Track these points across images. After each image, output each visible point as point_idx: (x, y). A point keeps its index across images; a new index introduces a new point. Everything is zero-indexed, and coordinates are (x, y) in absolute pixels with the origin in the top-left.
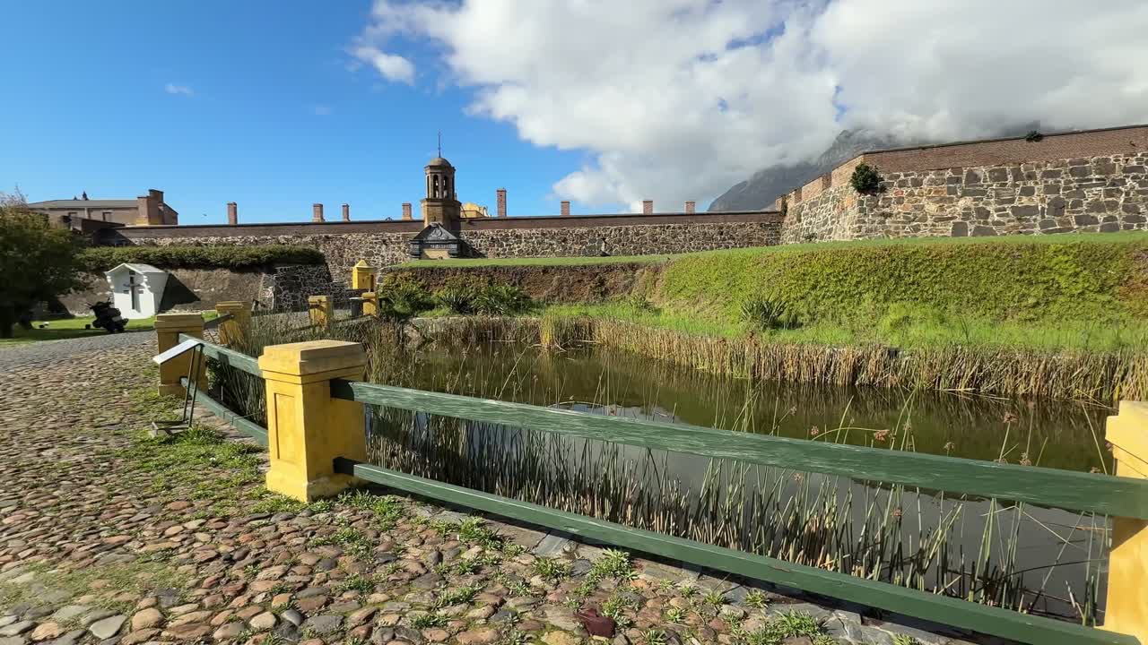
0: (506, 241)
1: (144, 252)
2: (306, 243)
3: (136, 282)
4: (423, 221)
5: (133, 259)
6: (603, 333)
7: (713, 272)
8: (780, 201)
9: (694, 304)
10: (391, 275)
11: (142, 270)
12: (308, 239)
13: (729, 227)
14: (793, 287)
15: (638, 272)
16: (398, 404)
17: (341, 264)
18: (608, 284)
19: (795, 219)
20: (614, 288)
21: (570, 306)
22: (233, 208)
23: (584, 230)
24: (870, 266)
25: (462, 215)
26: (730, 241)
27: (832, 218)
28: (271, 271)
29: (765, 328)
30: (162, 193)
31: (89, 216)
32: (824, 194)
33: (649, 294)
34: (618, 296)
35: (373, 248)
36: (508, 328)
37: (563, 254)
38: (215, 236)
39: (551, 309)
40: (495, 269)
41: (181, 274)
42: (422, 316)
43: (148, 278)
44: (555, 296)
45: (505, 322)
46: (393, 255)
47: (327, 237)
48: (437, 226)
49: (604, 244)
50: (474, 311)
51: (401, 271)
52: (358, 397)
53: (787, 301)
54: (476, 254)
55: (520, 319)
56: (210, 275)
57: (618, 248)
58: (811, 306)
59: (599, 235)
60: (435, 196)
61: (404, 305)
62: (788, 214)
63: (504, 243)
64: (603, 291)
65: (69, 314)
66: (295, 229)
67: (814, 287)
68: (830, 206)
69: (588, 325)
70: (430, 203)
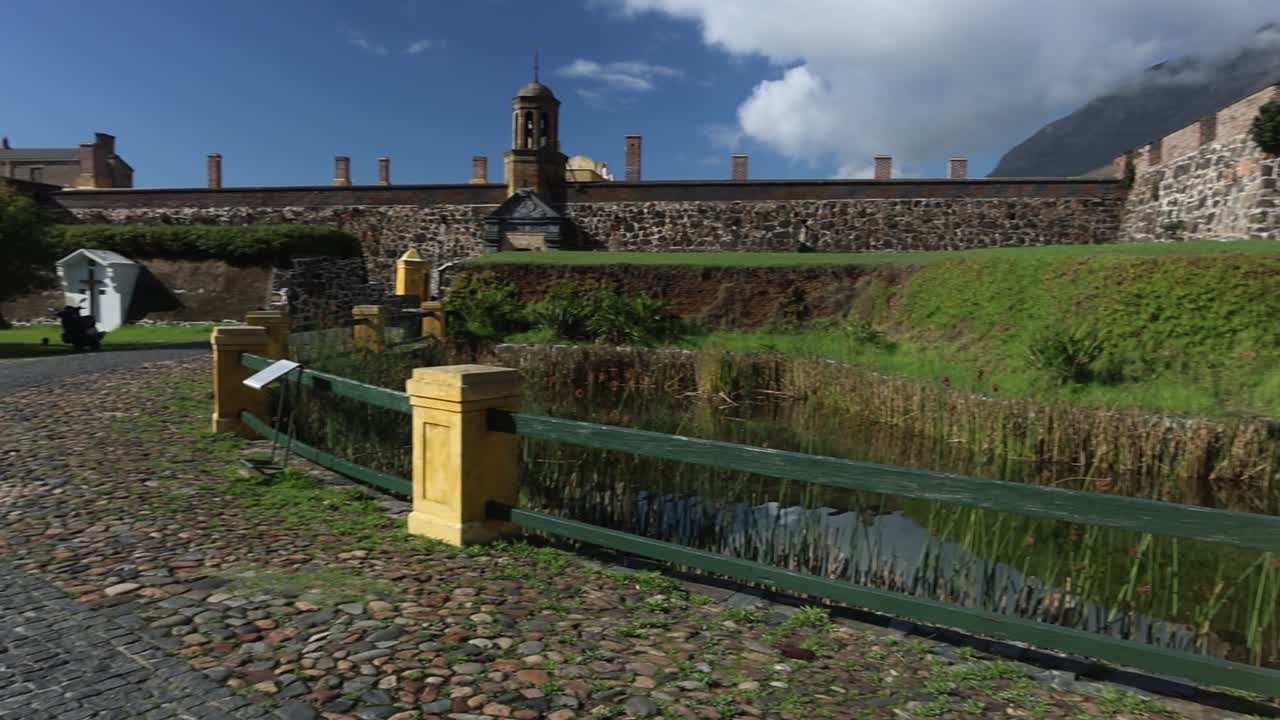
0: (638, 222)
1: (107, 233)
2: (324, 220)
3: (97, 277)
4: (506, 187)
5: (94, 243)
6: (799, 378)
7: (987, 285)
8: (1121, 161)
9: (952, 339)
10: (463, 275)
11: (106, 259)
12: (328, 212)
13: (1026, 205)
14: (1117, 316)
15: (861, 282)
16: (570, 439)
17: (376, 253)
18: (809, 300)
19: (1148, 195)
20: (819, 307)
21: (746, 332)
22: (216, 162)
23: (772, 205)
24: (1254, 286)
25: (569, 177)
26: (1028, 230)
27: (1215, 195)
28: (285, 265)
29: (1065, 382)
30: (113, 138)
31: (12, 172)
32: (1202, 153)
33: (877, 319)
34: (825, 320)
35: (427, 229)
36: (646, 366)
37: (732, 246)
38: (191, 207)
39: (712, 338)
40: (626, 269)
41: (158, 267)
42: (510, 341)
43: (115, 272)
44: (720, 317)
45: (640, 355)
46: (457, 241)
47: (356, 211)
48: (528, 195)
49: (803, 230)
50: (590, 337)
51: (479, 268)
52: (521, 429)
53: (1108, 339)
54: (591, 243)
55: (665, 351)
56: (196, 269)
57: (828, 236)
58: (1148, 348)
59: (796, 215)
60: (526, 145)
61: (483, 322)
62: (1136, 186)
63: (636, 225)
64: (800, 311)
65: (4, 321)
66: (309, 197)
67: (1154, 318)
68: (1212, 173)
69: (773, 365)
70: (519, 158)
